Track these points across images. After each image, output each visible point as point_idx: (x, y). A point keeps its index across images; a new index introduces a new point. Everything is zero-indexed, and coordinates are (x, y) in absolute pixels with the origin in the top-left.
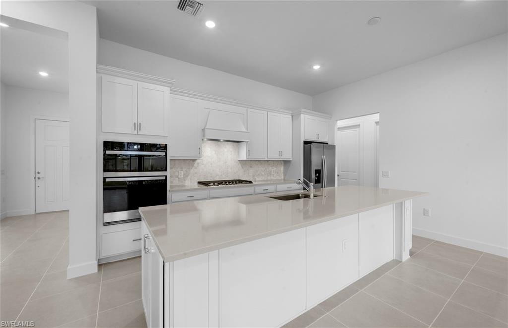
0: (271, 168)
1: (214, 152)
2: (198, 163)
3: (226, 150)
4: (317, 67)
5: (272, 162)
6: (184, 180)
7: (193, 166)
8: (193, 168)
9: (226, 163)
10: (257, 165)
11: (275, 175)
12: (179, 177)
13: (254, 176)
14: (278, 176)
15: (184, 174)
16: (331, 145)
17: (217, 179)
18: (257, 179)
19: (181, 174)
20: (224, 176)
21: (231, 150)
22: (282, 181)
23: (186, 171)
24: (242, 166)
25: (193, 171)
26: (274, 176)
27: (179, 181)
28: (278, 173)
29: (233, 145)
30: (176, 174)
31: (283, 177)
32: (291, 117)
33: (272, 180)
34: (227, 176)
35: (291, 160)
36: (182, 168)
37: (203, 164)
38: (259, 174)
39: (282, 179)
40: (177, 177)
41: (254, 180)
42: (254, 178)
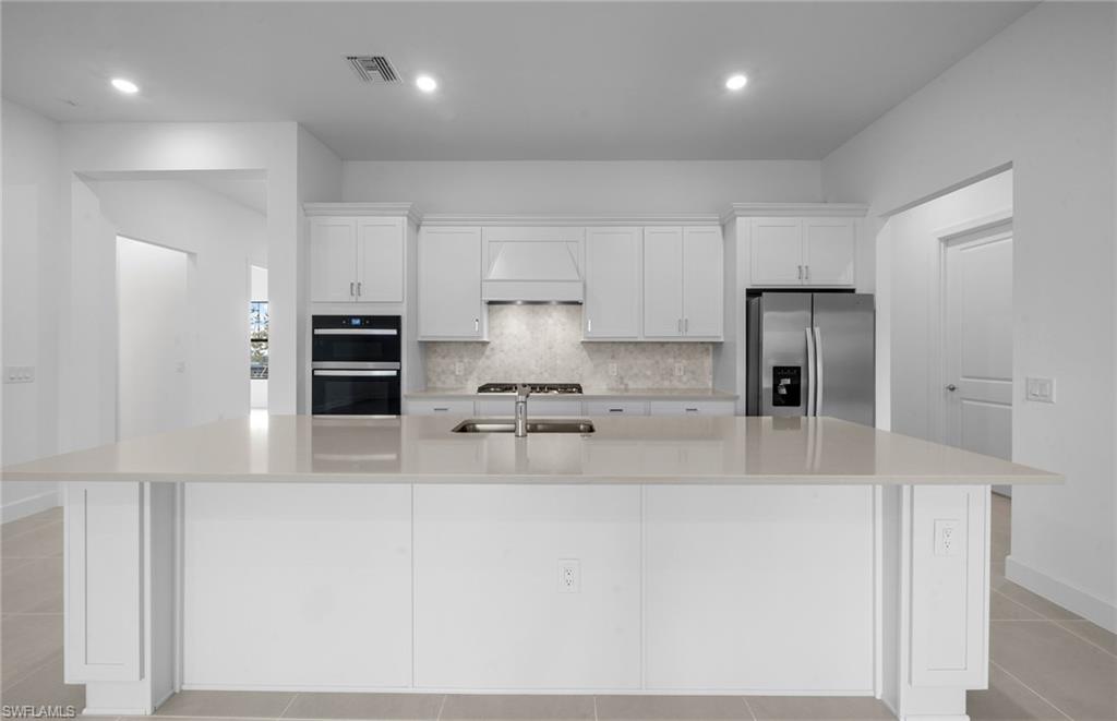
0: (671, 360)
1: (524, 327)
2: (492, 349)
3: (551, 321)
4: (737, 83)
5: (676, 347)
6: (467, 380)
7: (483, 353)
8: (483, 359)
9: (550, 348)
10: (631, 352)
11: (685, 379)
12: (457, 373)
13: (622, 378)
14: (694, 382)
15: (465, 369)
16: (863, 295)
17: (532, 380)
18: (631, 385)
19: (459, 368)
20: (546, 375)
21: (564, 320)
22: (710, 394)
23: (470, 363)
24: (589, 356)
25: (482, 362)
26: (680, 381)
27: (456, 380)
28: (693, 372)
29: (568, 311)
30: (452, 367)
31: (710, 385)
32: (719, 229)
33: (676, 389)
34: (555, 376)
35: (722, 340)
36: (461, 357)
37: (502, 351)
38: (636, 375)
39: (707, 389)
40: (453, 373)
41: (622, 387)
42: (622, 383)
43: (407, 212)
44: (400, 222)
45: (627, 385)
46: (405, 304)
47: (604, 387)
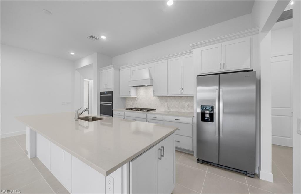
0: (184, 102)
2: (137, 99)
5: (186, 98)
10: (172, 100)
18: (172, 110)
24: (160, 101)
33: (186, 112)
36: (131, 101)
38: (173, 107)
41: (169, 110)
42: (169, 109)
43: (113, 67)
44: (112, 70)
45: (170, 110)
46: (113, 89)
47: (164, 110)
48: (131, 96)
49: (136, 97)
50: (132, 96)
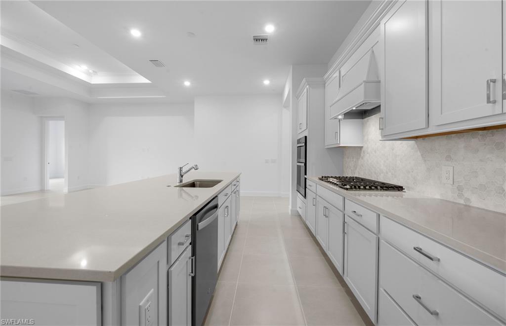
2: (364, 152)
8: (360, 159)
12: (351, 168)
15: (354, 166)
23: (355, 162)
36: (353, 157)
37: (368, 153)
38: (483, 187)
42: (461, 197)
43: (307, 83)
44: (306, 89)
46: (308, 130)
47: (438, 197)
48: (339, 144)
49: (361, 148)
50: (341, 145)
